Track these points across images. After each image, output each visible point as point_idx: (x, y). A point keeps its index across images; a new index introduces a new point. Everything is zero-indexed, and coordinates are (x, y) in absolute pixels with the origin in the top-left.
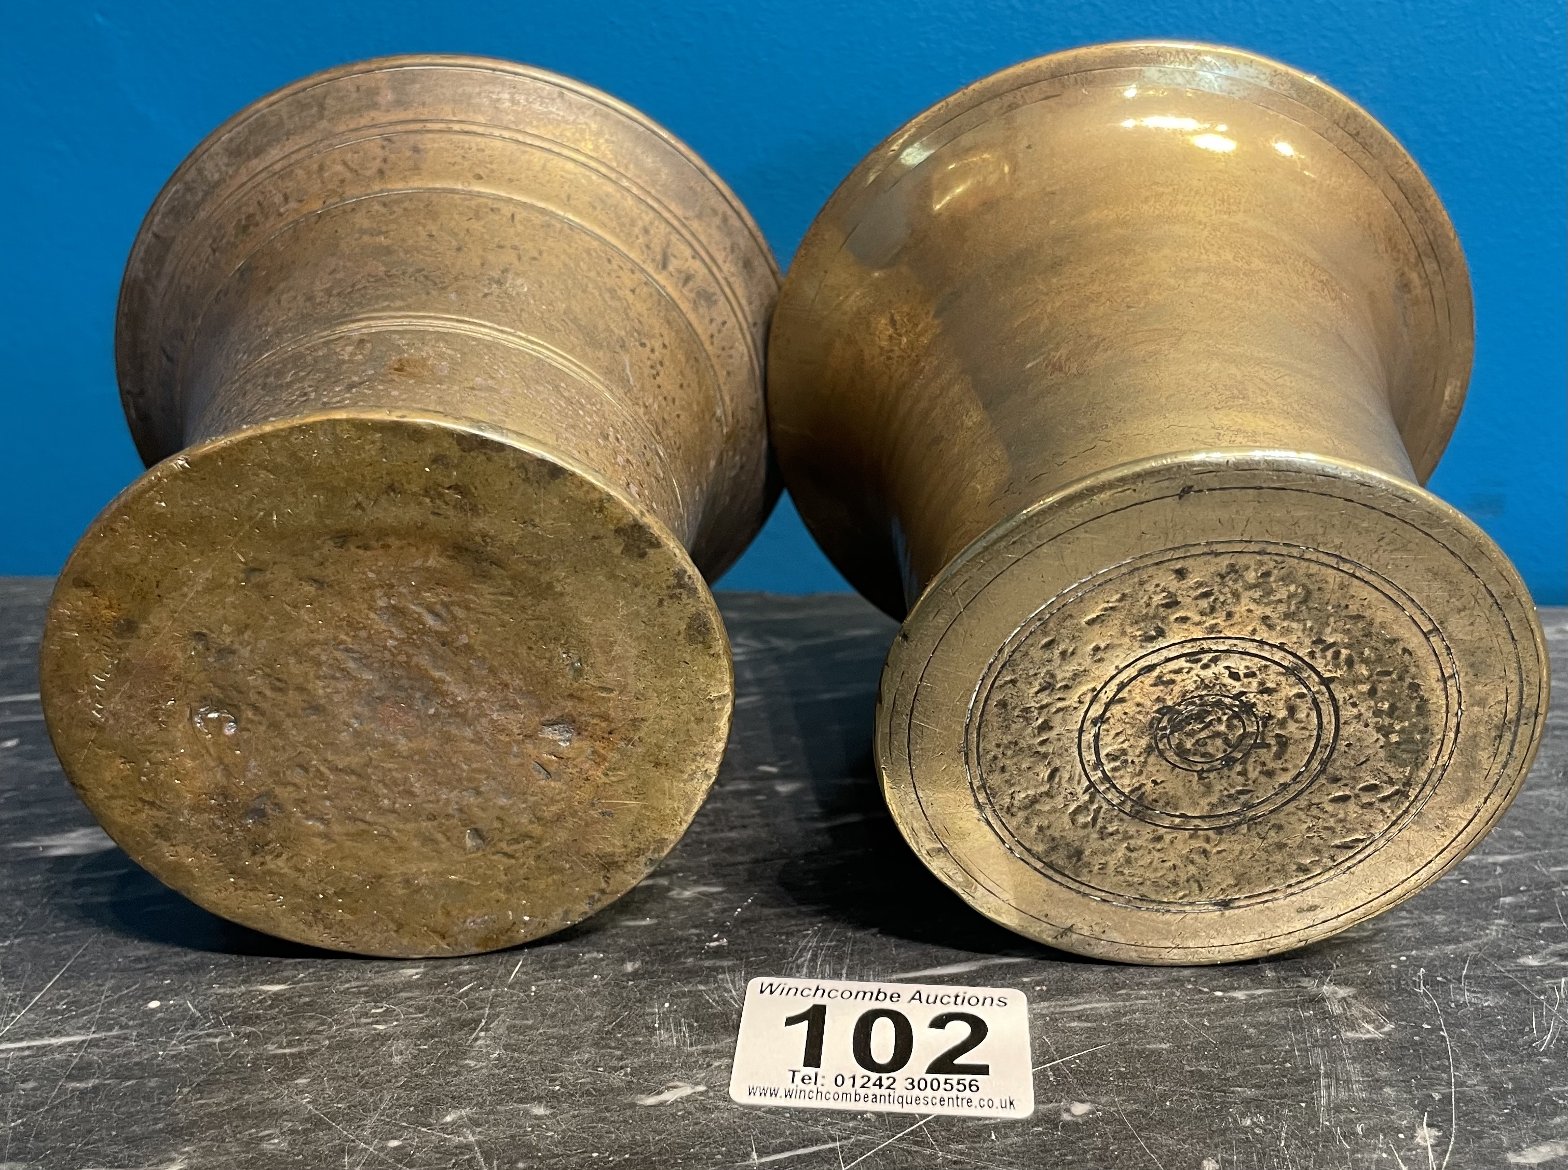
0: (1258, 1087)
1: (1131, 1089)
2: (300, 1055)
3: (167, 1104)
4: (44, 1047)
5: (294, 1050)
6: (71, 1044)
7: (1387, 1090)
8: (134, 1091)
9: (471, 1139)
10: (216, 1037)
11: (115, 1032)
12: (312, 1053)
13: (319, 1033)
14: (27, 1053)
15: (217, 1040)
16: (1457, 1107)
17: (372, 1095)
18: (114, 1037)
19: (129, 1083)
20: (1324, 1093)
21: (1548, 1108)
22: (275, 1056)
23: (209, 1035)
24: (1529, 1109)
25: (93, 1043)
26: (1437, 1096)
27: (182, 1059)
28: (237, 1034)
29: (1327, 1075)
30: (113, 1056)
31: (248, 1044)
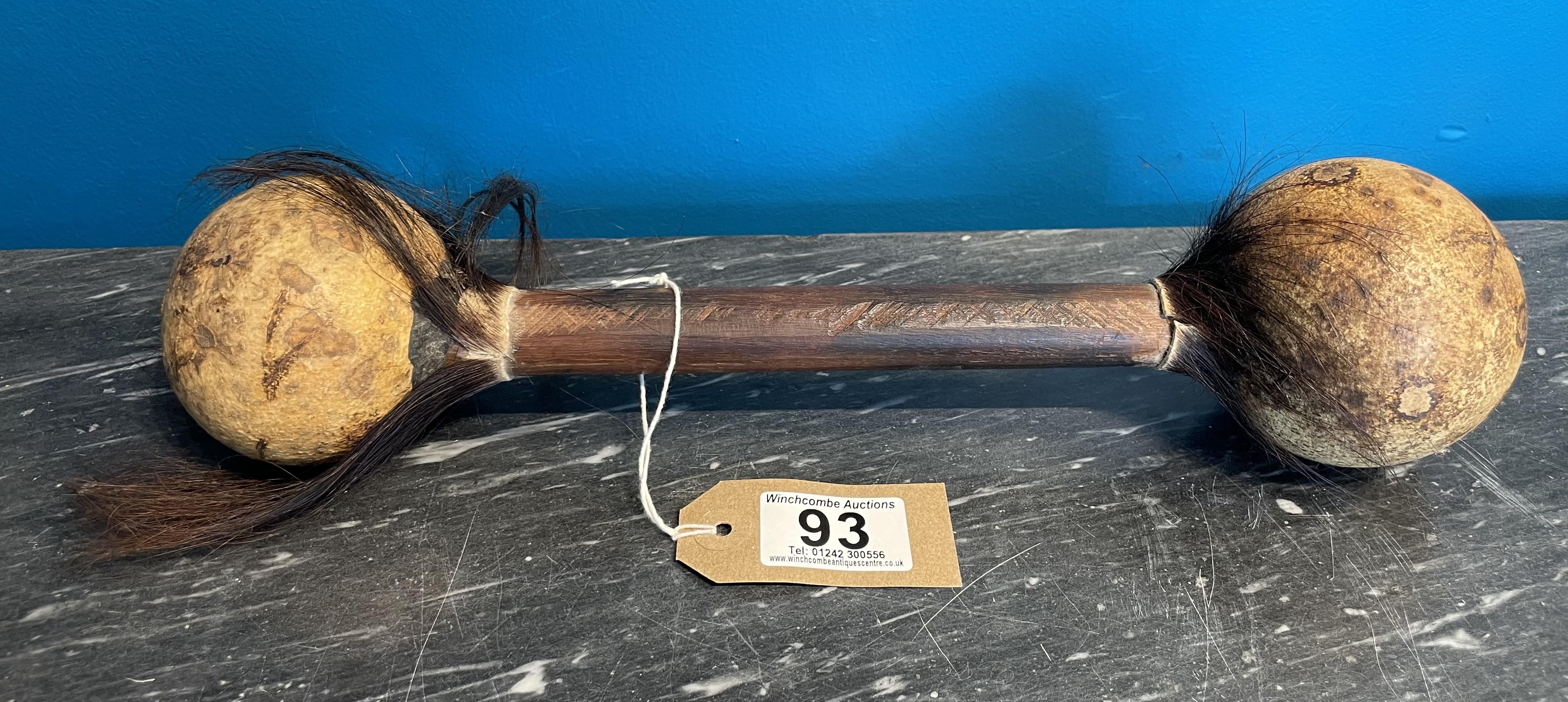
0: (1119, 561)
1: (1057, 567)
2: (622, 583)
3: (563, 619)
4: (479, 590)
5: (619, 581)
6: (493, 587)
7: (1181, 557)
8: (542, 612)
9: (732, 624)
10: (572, 576)
11: (514, 578)
12: (629, 581)
13: (628, 569)
14: (470, 595)
15: (574, 578)
16: (1215, 565)
17: (671, 604)
18: (515, 581)
19: (537, 608)
20: (1151, 562)
21: (1258, 562)
22: (609, 585)
23: (568, 575)
24: (1248, 563)
25: (505, 586)
26: (1205, 559)
27: (559, 592)
28: (583, 573)
29: (1152, 552)
30: (520, 593)
31: (592, 579)
